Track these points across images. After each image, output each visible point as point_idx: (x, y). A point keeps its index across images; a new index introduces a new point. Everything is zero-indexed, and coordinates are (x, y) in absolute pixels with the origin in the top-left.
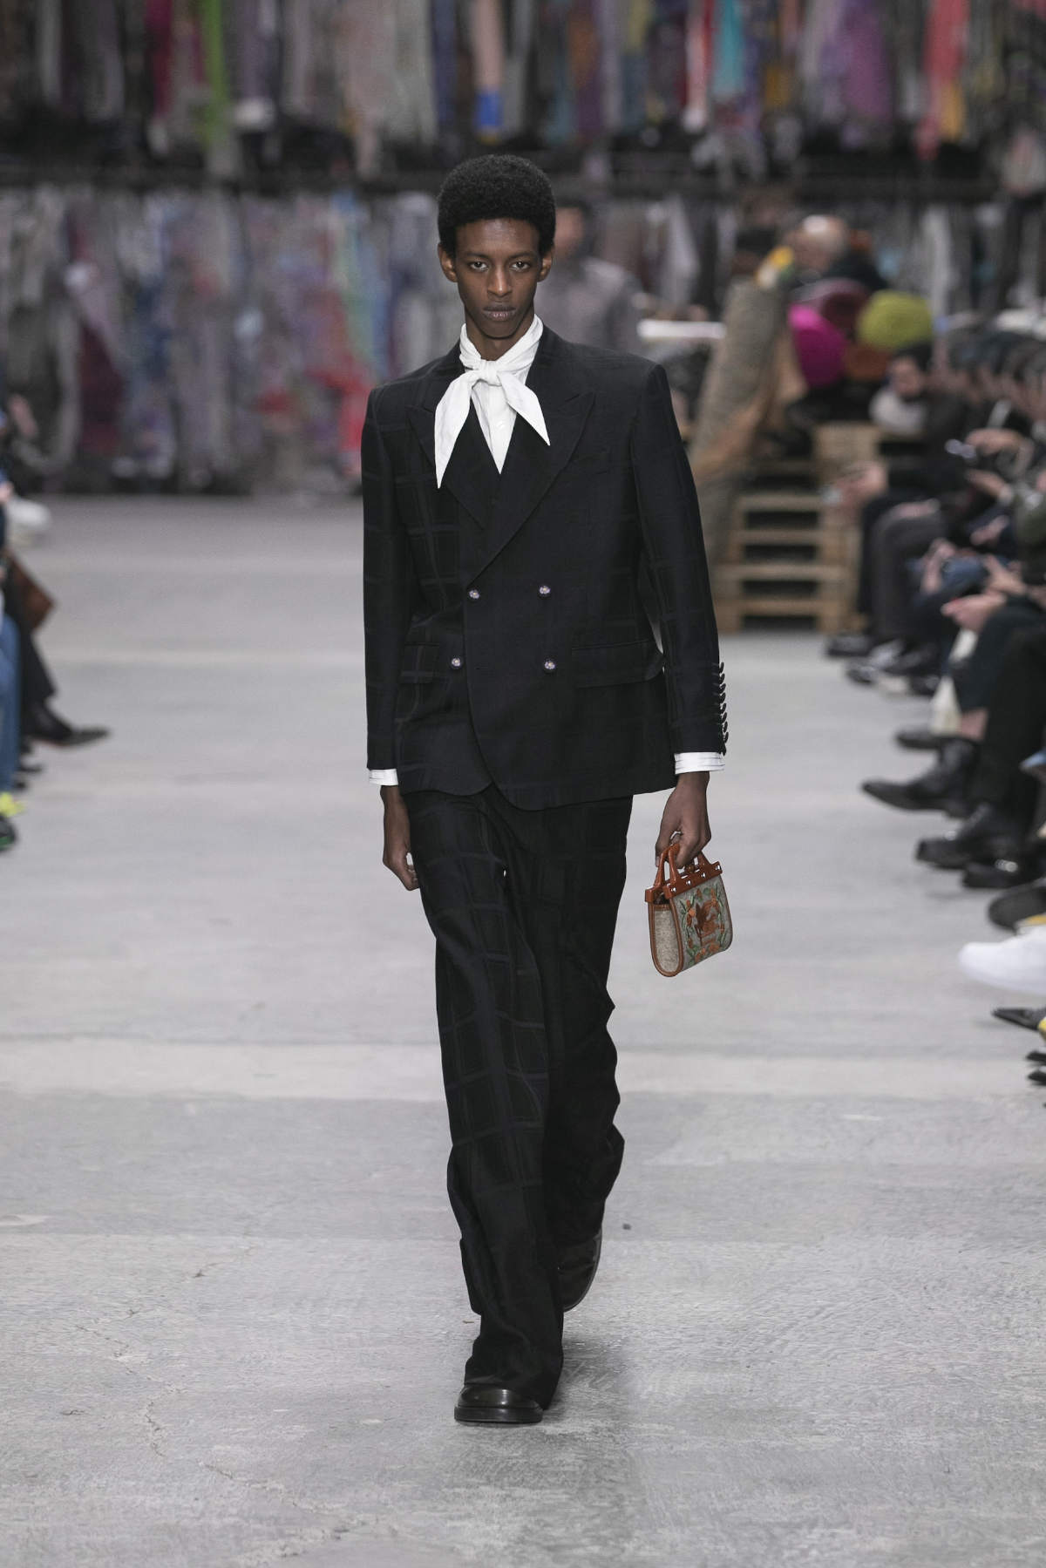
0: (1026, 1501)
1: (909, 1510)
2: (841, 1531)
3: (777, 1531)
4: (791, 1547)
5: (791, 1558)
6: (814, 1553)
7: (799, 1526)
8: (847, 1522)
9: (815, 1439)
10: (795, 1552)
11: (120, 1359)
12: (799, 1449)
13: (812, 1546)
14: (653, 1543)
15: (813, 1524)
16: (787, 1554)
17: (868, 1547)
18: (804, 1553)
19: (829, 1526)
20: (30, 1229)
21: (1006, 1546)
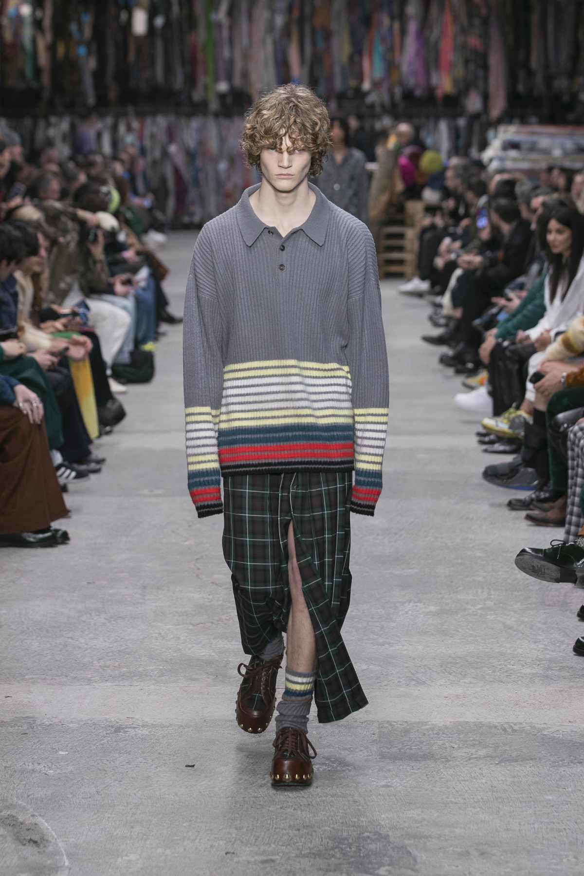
0: (477, 592)
1: (440, 596)
2: (418, 604)
3: (398, 605)
4: (402, 610)
5: (402, 614)
6: (410, 612)
7: (405, 603)
8: (420, 601)
9: (410, 570)
10: (403, 612)
11: (187, 543)
12: (405, 574)
13: (410, 610)
14: (358, 609)
15: (410, 602)
16: (401, 613)
17: (428, 610)
18: (407, 613)
19: (415, 602)
20: (157, 496)
21: (470, 609)
